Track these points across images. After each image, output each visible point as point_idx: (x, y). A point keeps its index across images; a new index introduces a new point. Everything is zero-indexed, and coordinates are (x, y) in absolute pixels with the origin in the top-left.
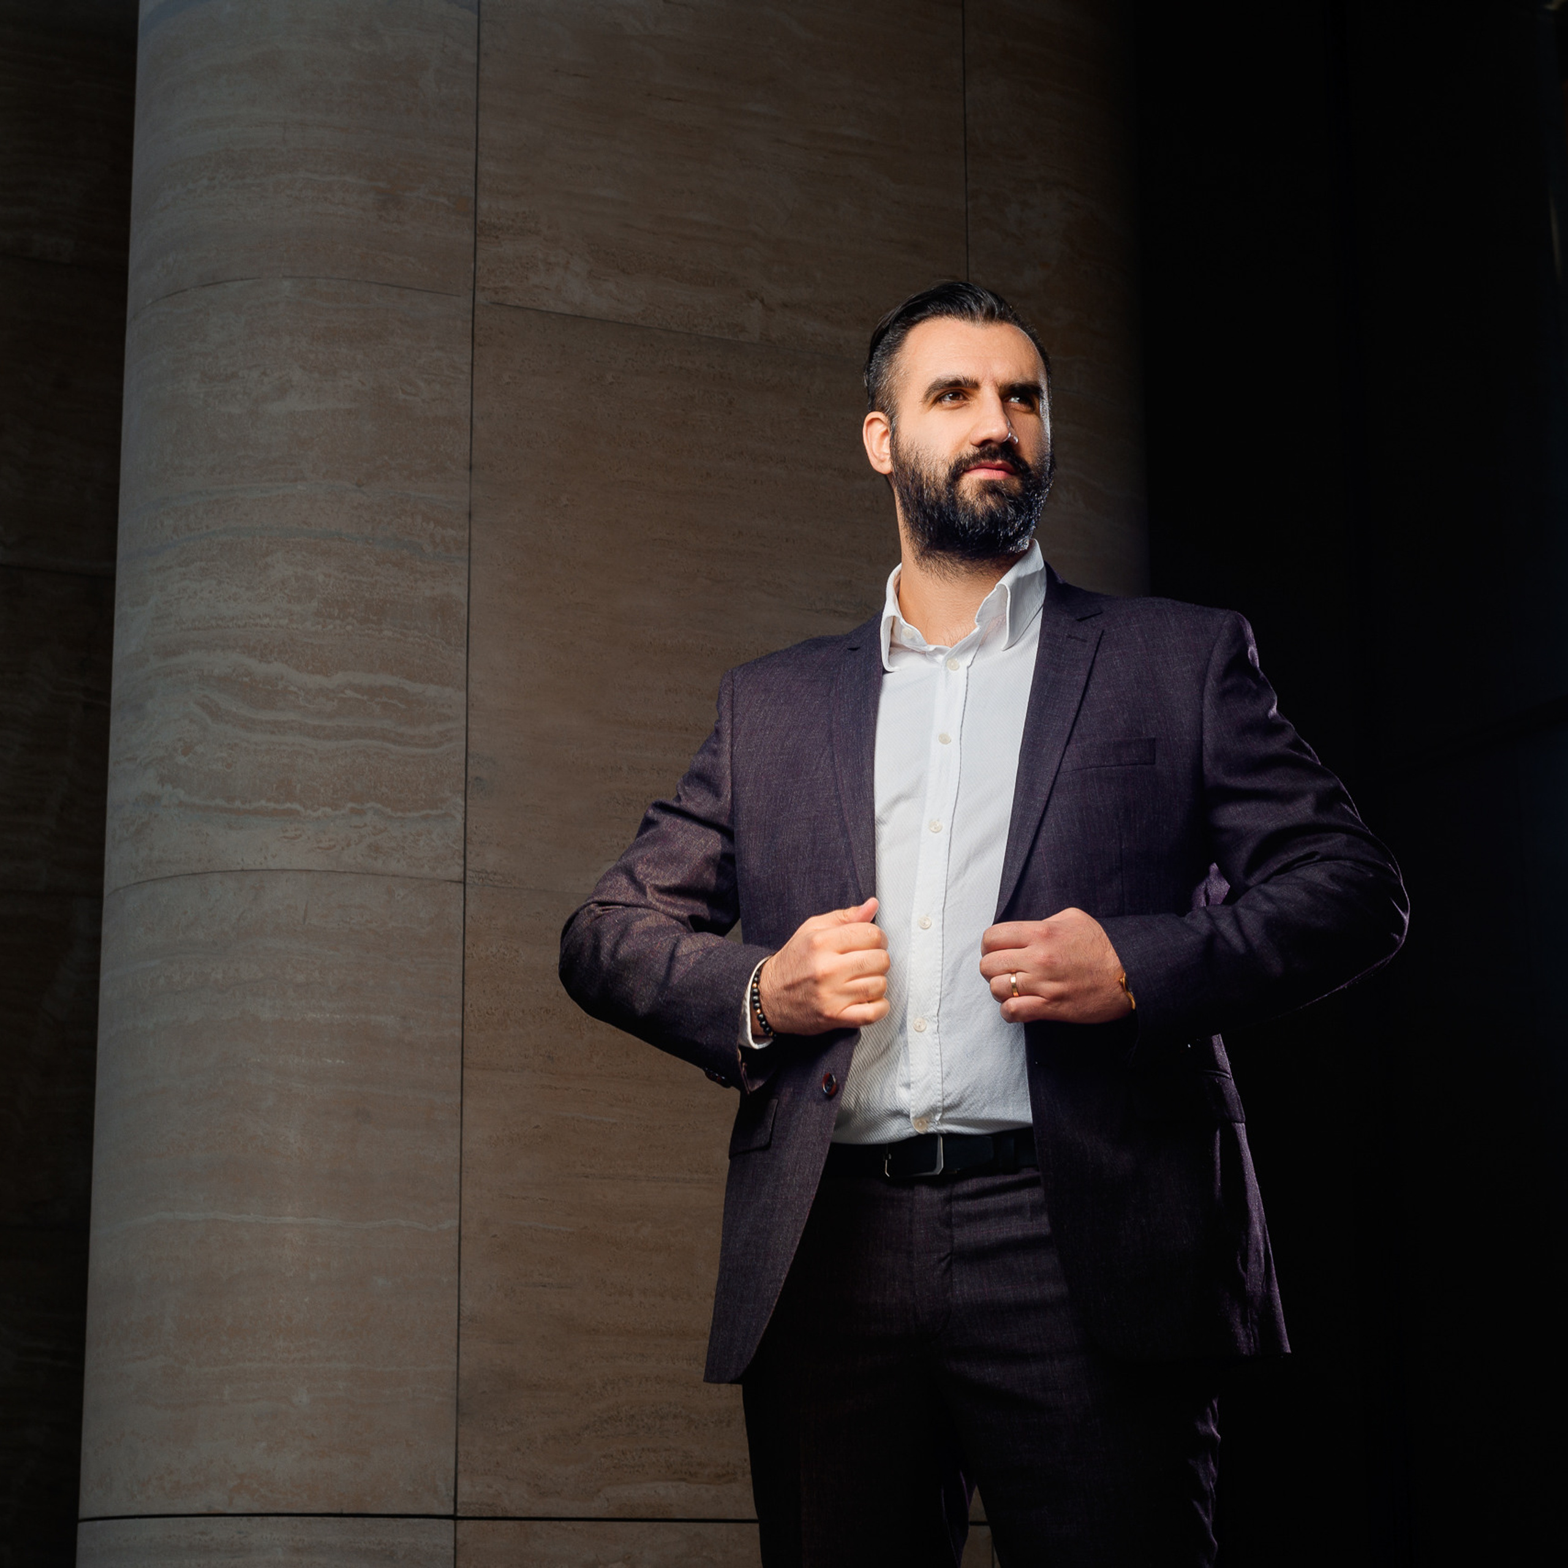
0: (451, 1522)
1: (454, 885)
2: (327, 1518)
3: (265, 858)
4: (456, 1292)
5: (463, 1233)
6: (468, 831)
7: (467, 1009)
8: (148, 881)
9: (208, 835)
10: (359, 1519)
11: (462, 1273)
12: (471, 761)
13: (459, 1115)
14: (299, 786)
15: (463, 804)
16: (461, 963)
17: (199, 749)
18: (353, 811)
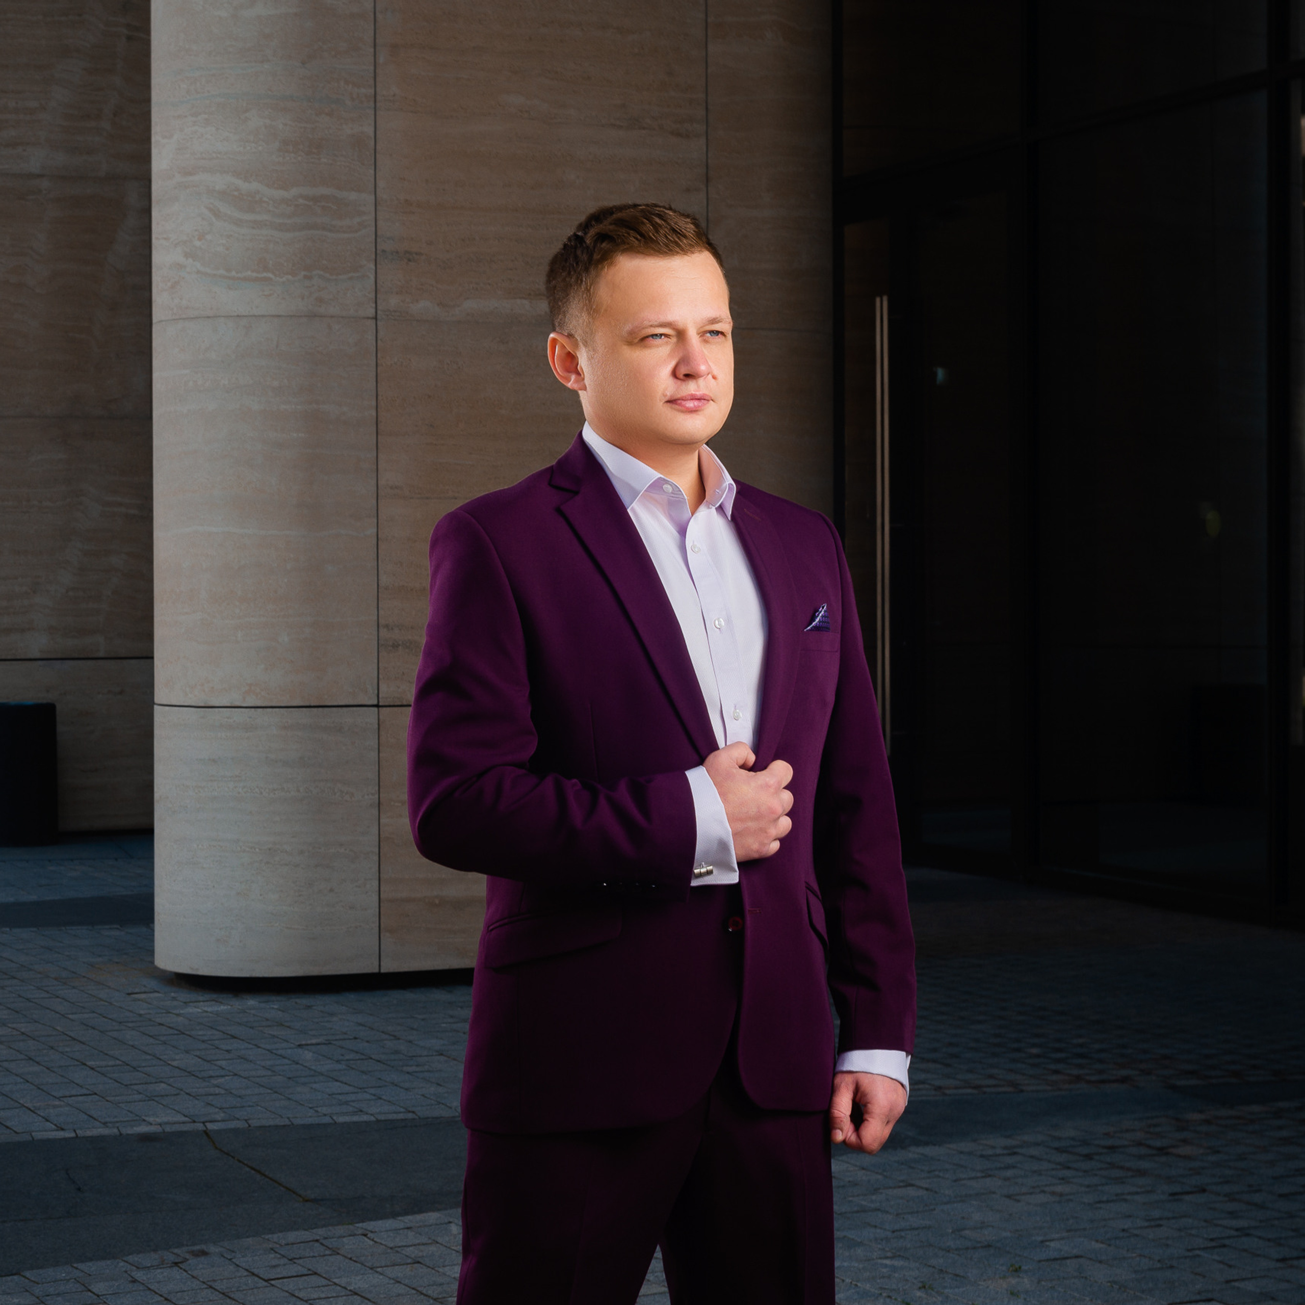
0: (376, 709)
1: (369, 320)
2: (301, 709)
3: (252, 308)
4: (376, 572)
5: (379, 536)
6: (378, 285)
7: (380, 398)
8: (181, 319)
9: (216, 292)
10: (320, 709)
11: (380, 561)
12: (378, 240)
13: (376, 464)
14: (271, 262)
15: (374, 268)
16: (375, 370)
17: (209, 237)
18: (305, 277)
